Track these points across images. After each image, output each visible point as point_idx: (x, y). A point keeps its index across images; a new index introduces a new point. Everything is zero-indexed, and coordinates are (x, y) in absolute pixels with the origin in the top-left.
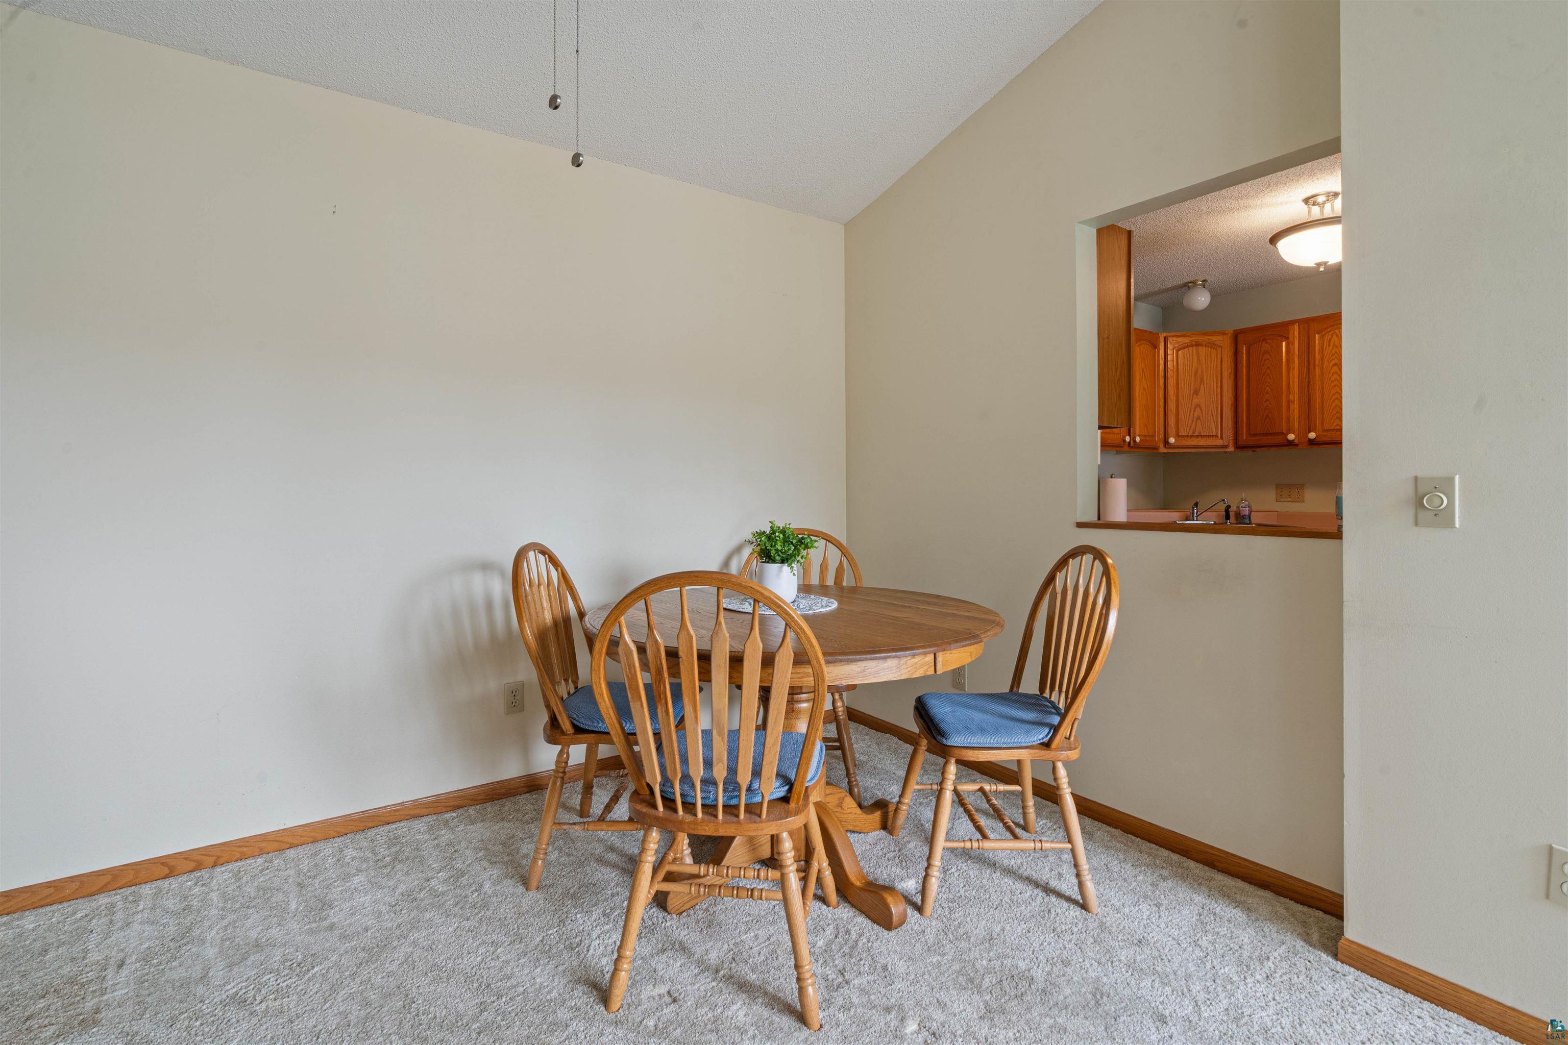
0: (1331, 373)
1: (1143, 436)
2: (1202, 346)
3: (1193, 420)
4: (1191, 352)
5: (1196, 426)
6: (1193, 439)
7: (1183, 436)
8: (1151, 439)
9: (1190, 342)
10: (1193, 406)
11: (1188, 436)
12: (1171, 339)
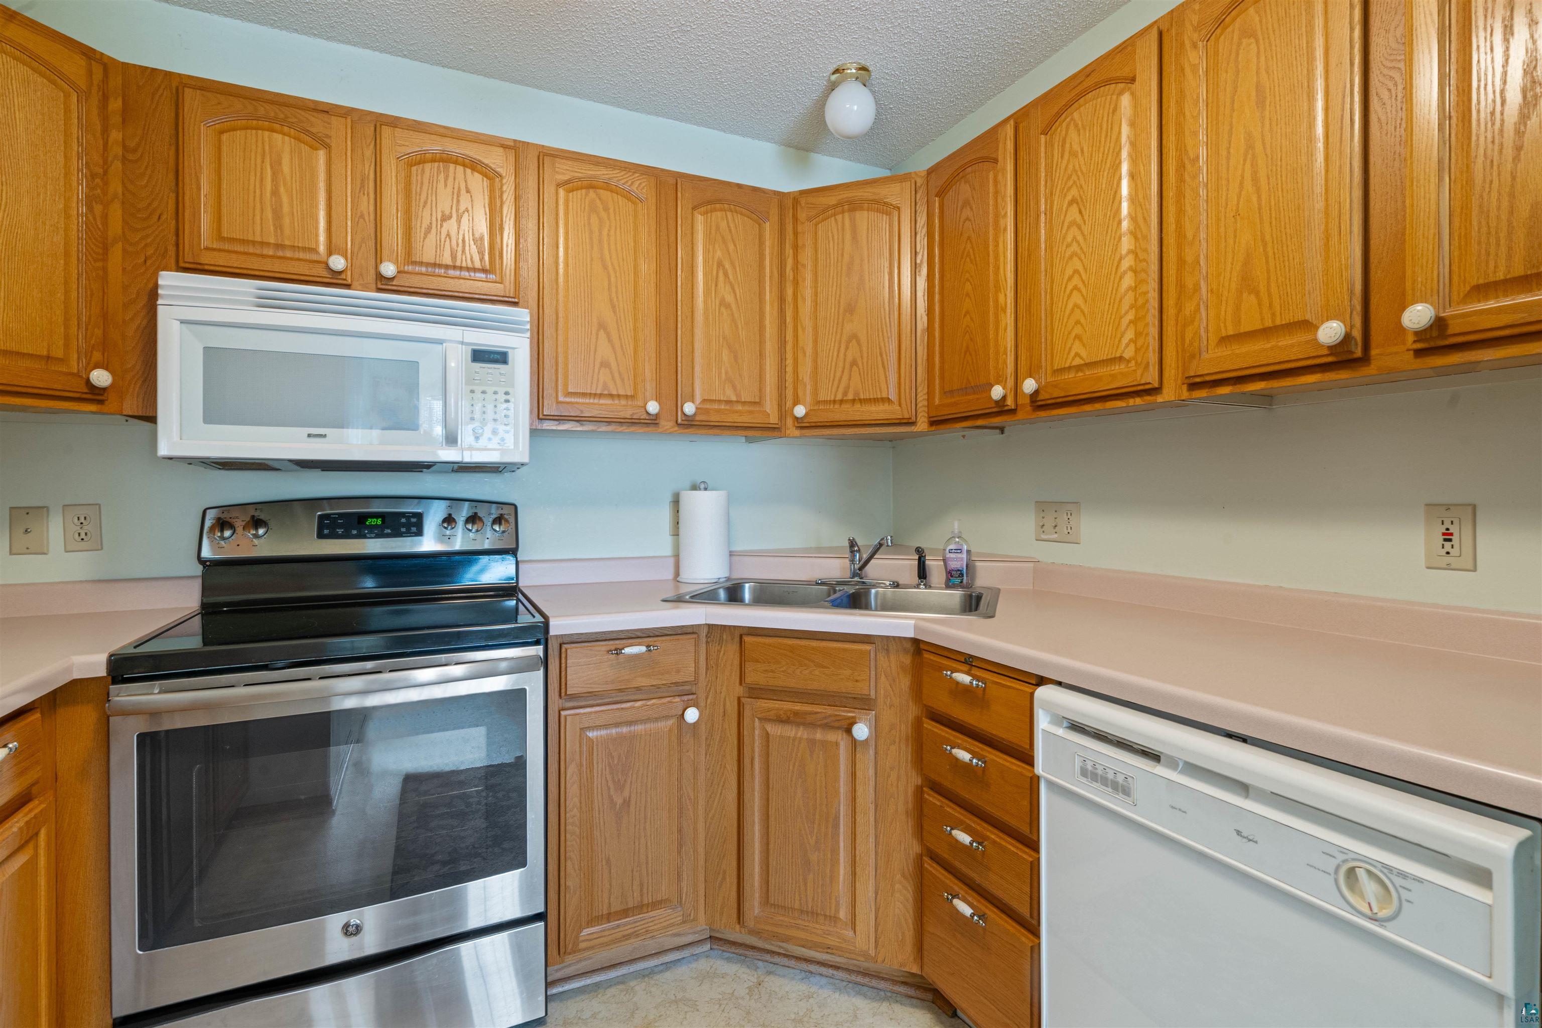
0: (1066, 225)
1: (720, 401)
2: (862, 209)
3: (844, 368)
4: (840, 223)
5: (850, 380)
6: (845, 407)
7: (825, 402)
8: (747, 408)
9: (839, 204)
10: (844, 338)
11: (834, 401)
12: (803, 201)
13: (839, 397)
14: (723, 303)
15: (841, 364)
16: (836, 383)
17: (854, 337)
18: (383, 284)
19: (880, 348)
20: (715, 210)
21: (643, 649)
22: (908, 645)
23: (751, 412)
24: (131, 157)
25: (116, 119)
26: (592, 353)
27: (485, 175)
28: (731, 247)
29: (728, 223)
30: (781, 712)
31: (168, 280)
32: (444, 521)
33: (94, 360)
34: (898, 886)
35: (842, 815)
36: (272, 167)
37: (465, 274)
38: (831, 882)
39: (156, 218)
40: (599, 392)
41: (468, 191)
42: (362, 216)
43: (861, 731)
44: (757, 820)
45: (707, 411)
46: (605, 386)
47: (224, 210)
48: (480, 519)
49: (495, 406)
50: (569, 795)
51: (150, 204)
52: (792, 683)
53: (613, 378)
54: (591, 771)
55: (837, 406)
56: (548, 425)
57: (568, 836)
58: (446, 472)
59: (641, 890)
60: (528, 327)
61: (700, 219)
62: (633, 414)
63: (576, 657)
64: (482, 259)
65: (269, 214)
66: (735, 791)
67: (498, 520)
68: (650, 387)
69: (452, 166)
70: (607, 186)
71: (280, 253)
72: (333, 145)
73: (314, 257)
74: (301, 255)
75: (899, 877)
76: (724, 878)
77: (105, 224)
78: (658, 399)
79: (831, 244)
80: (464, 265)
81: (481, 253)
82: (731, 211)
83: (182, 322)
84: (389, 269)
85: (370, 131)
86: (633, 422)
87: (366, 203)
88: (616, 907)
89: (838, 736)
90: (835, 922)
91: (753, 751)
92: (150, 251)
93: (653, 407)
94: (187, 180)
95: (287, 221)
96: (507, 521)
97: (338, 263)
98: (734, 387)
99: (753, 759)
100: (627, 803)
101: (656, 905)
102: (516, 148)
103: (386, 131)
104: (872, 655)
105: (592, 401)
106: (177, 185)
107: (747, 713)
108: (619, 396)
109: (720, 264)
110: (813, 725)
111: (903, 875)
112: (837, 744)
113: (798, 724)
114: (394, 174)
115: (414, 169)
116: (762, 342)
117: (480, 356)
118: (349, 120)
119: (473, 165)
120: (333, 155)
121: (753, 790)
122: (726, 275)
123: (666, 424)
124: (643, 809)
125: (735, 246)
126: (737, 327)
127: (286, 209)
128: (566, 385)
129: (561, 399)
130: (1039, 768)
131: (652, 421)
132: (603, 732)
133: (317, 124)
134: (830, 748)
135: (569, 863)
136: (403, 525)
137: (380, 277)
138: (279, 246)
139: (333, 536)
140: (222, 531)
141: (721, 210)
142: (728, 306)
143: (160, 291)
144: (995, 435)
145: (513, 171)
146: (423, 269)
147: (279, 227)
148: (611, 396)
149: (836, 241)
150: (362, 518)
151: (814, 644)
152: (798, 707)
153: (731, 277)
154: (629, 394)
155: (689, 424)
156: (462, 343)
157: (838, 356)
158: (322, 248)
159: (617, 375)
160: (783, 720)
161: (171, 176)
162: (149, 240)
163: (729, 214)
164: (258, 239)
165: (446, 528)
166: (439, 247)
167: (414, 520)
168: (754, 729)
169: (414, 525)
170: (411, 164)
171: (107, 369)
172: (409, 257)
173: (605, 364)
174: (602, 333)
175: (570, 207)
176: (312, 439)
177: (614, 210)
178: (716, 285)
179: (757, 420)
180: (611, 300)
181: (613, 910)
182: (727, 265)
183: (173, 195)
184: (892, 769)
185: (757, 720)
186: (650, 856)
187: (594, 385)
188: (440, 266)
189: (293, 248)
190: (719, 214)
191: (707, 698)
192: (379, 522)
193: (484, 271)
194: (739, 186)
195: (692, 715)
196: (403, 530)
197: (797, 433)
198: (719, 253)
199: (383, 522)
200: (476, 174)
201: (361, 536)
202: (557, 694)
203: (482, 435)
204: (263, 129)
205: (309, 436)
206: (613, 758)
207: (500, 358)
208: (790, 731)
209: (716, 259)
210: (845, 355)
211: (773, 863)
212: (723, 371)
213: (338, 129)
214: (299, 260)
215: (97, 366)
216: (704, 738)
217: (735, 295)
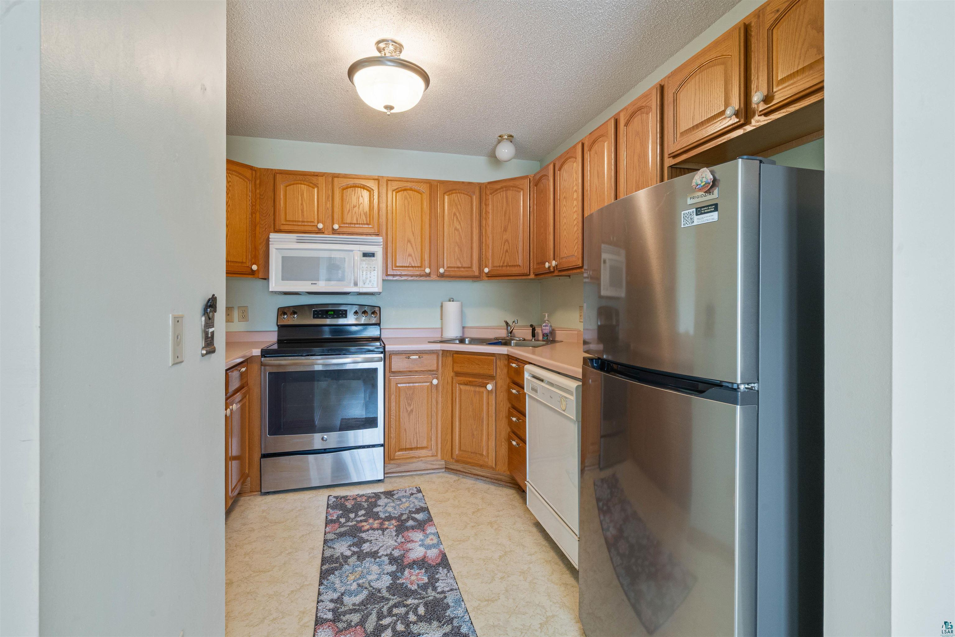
1: (454, 267)
2: (510, 190)
3: (503, 253)
4: (502, 196)
5: (505, 258)
6: (504, 268)
7: (496, 267)
8: (466, 269)
9: (502, 188)
10: (503, 241)
11: (500, 266)
12: (488, 187)
13: (501, 264)
14: (456, 229)
15: (502, 252)
16: (500, 259)
17: (507, 241)
18: (334, 232)
19: (516, 245)
20: (453, 193)
21: (417, 357)
22: (507, 357)
23: (467, 271)
24: (262, 197)
25: (258, 186)
26: (405, 251)
27: (368, 190)
28: (459, 207)
29: (458, 198)
30: (465, 381)
31: (273, 236)
32: (354, 313)
33: (253, 262)
34: (503, 443)
35: (484, 417)
36: (301, 196)
37: (361, 226)
38: (481, 441)
39: (268, 216)
40: (408, 265)
41: (362, 197)
42: (328, 209)
43: (490, 387)
44: (457, 420)
45: (449, 271)
46: (410, 263)
47: (287, 211)
48: (367, 312)
49: (370, 272)
50: (392, 406)
51: (267, 211)
52: (469, 371)
53: (413, 261)
54: (400, 398)
55: (501, 268)
56: (390, 278)
57: (391, 419)
58: (355, 295)
59: (417, 442)
60: (382, 243)
61: (446, 197)
62: (421, 273)
63: (395, 359)
64: (366, 220)
65: (300, 211)
66: (451, 410)
67: (374, 313)
68: (427, 263)
69: (357, 188)
70: (411, 189)
71: (303, 224)
72: (319, 186)
73: (313, 224)
74: (309, 224)
75: (503, 440)
76: (447, 442)
77: (255, 220)
78: (430, 268)
79: (499, 204)
80: (360, 223)
81: (366, 218)
82: (459, 193)
83: (276, 249)
84: (336, 227)
85: (330, 179)
86: (421, 276)
87: (329, 204)
88: (408, 446)
89: (482, 389)
90: (482, 456)
91: (456, 395)
92: (267, 226)
93: (428, 270)
94: (277, 203)
95: (305, 213)
96: (376, 313)
97: (320, 226)
98: (461, 262)
99: (456, 398)
100: (412, 411)
101: (422, 448)
102: (378, 180)
103: (336, 179)
104: (495, 361)
105: (405, 269)
106: (274, 205)
107: (454, 382)
108: (415, 267)
109: (455, 214)
110: (475, 386)
111: (505, 439)
112: (483, 392)
113: (471, 385)
114: (338, 193)
115: (344, 191)
116: (472, 243)
117: (365, 255)
118: (324, 177)
119: (364, 187)
120: (319, 190)
121: (456, 409)
122: (457, 218)
123: (434, 277)
124: (418, 413)
125: (461, 206)
126: (461, 238)
127: (305, 209)
128: (396, 264)
129: (394, 268)
130: (525, 391)
131: (429, 275)
132: (404, 385)
133: (314, 179)
134: (480, 393)
135: (392, 429)
136: (341, 314)
137: (333, 229)
138: (303, 222)
139: (318, 317)
140: (284, 316)
141: (455, 193)
142: (458, 230)
143: (270, 240)
144: (567, 279)
145: (377, 188)
146: (347, 225)
147: (303, 215)
148: (412, 267)
149: (500, 202)
150: (327, 311)
151: (476, 357)
152: (471, 379)
153: (459, 219)
154: (419, 266)
155: (442, 276)
156: (359, 251)
157: (501, 248)
158: (316, 221)
159: (414, 259)
160: (466, 384)
161: (272, 201)
162: (267, 223)
163: (458, 194)
164: (297, 220)
165: (355, 315)
166: (352, 218)
167: (344, 312)
168: (456, 387)
169: (344, 314)
170: (344, 189)
171: (255, 264)
172: (342, 222)
173: (410, 255)
174: (409, 244)
175: (397, 198)
176: (312, 285)
177: (414, 198)
178: (453, 222)
179: (470, 274)
180: (412, 231)
181: (407, 447)
182: (458, 214)
183: (273, 208)
184: (501, 401)
185: (457, 384)
186: (420, 431)
187: (406, 263)
188: (353, 224)
189: (307, 222)
190: (454, 195)
191: (442, 377)
192: (333, 313)
193: (367, 224)
194: (463, 182)
195: (435, 382)
196: (341, 316)
197: (487, 278)
198: (454, 210)
199: (334, 313)
200: (365, 191)
201: (327, 318)
202: (388, 372)
203: (366, 282)
204: (298, 184)
205: (312, 284)
206: (407, 394)
207: (372, 255)
208: (468, 388)
209: (453, 212)
210: (503, 248)
211: (462, 436)
212: (456, 255)
213: (321, 180)
214: (309, 225)
215: (253, 264)
216: (441, 391)
217: (461, 225)
